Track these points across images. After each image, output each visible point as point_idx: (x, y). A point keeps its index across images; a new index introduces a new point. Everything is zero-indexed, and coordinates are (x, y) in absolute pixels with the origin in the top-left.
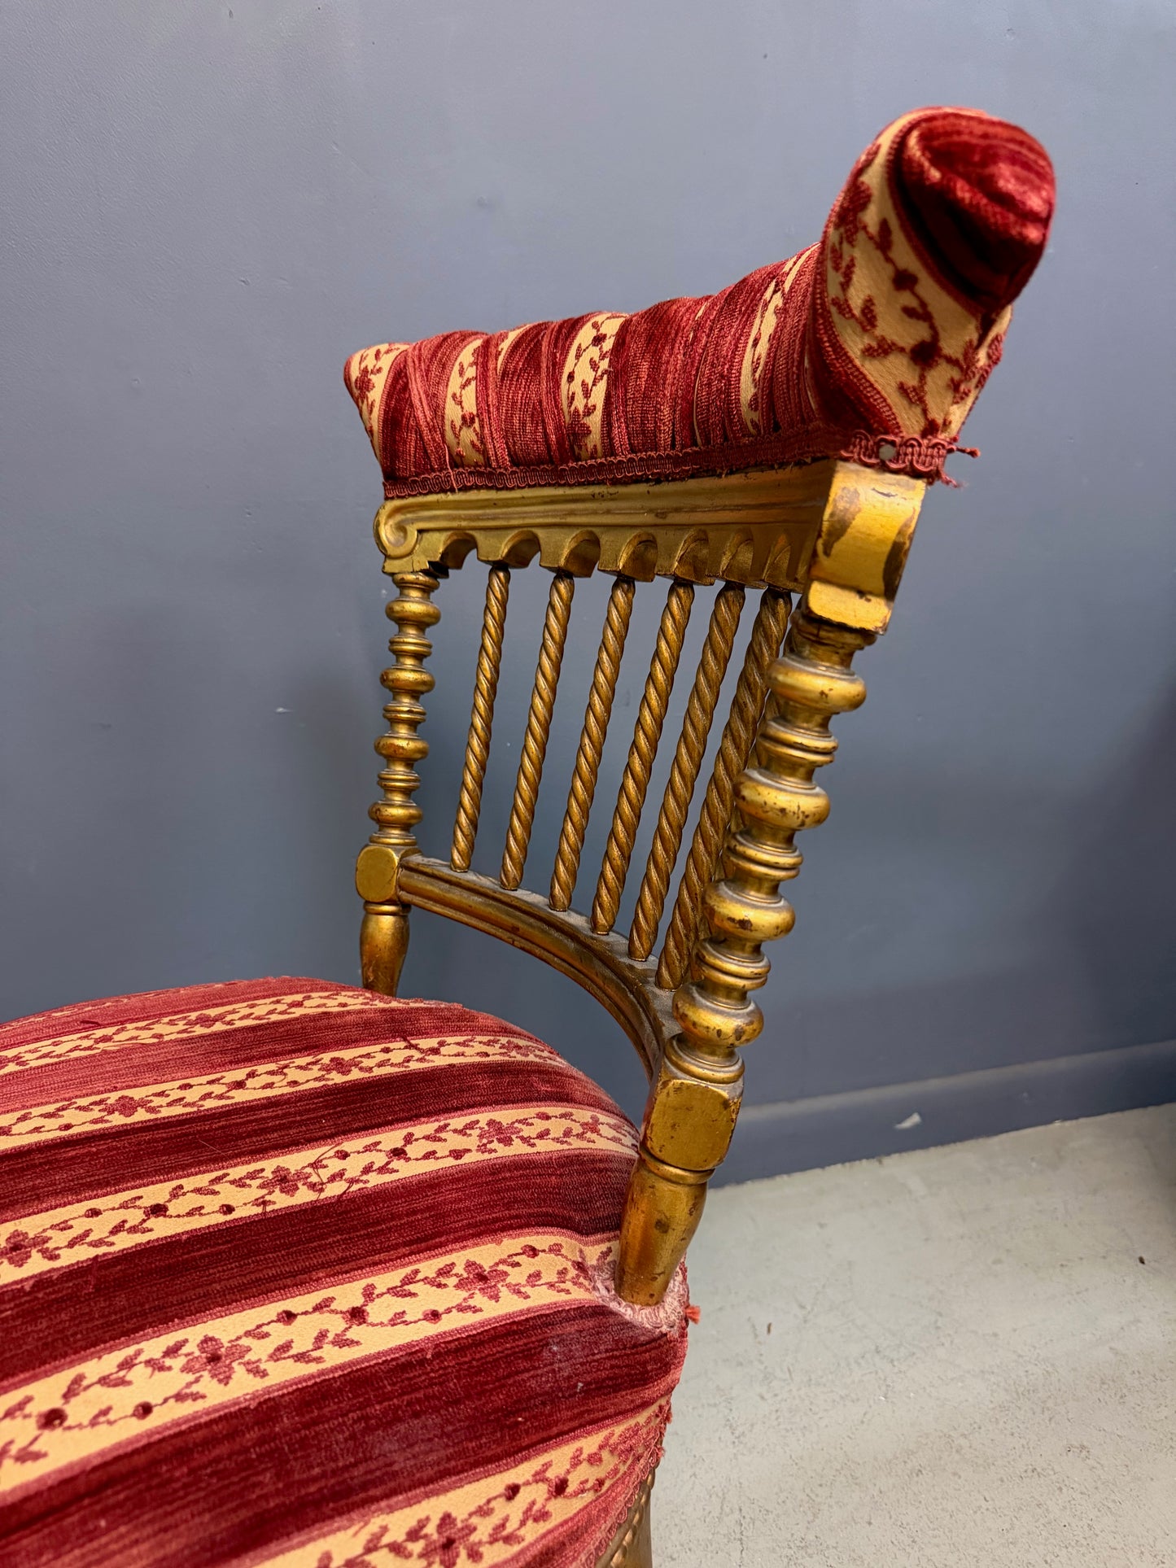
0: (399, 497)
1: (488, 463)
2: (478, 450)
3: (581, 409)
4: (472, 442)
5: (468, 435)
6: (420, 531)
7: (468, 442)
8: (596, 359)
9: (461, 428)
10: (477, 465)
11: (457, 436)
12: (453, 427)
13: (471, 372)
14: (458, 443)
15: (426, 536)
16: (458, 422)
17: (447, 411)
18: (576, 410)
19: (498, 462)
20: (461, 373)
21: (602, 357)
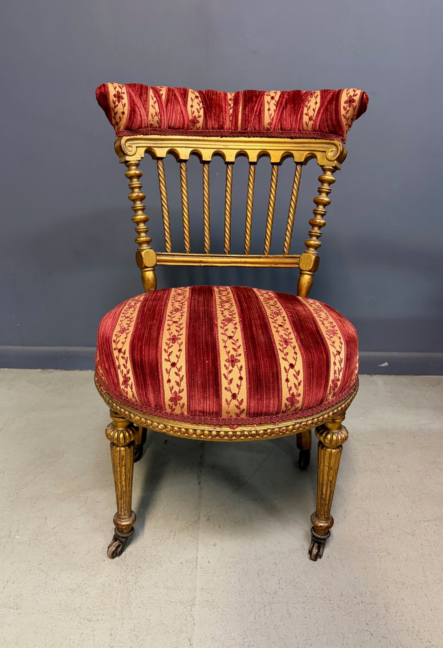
0: (129, 136)
1: (160, 127)
2: (158, 123)
3: (197, 116)
4: (157, 120)
5: (156, 118)
6: (137, 147)
7: (156, 121)
8: (199, 102)
9: (155, 116)
10: (156, 127)
11: (153, 118)
12: (152, 115)
13: (155, 99)
14: (153, 120)
15: (138, 149)
16: (154, 114)
17: (150, 110)
18: (195, 116)
19: (164, 127)
20: (153, 99)
21: (200, 102)
